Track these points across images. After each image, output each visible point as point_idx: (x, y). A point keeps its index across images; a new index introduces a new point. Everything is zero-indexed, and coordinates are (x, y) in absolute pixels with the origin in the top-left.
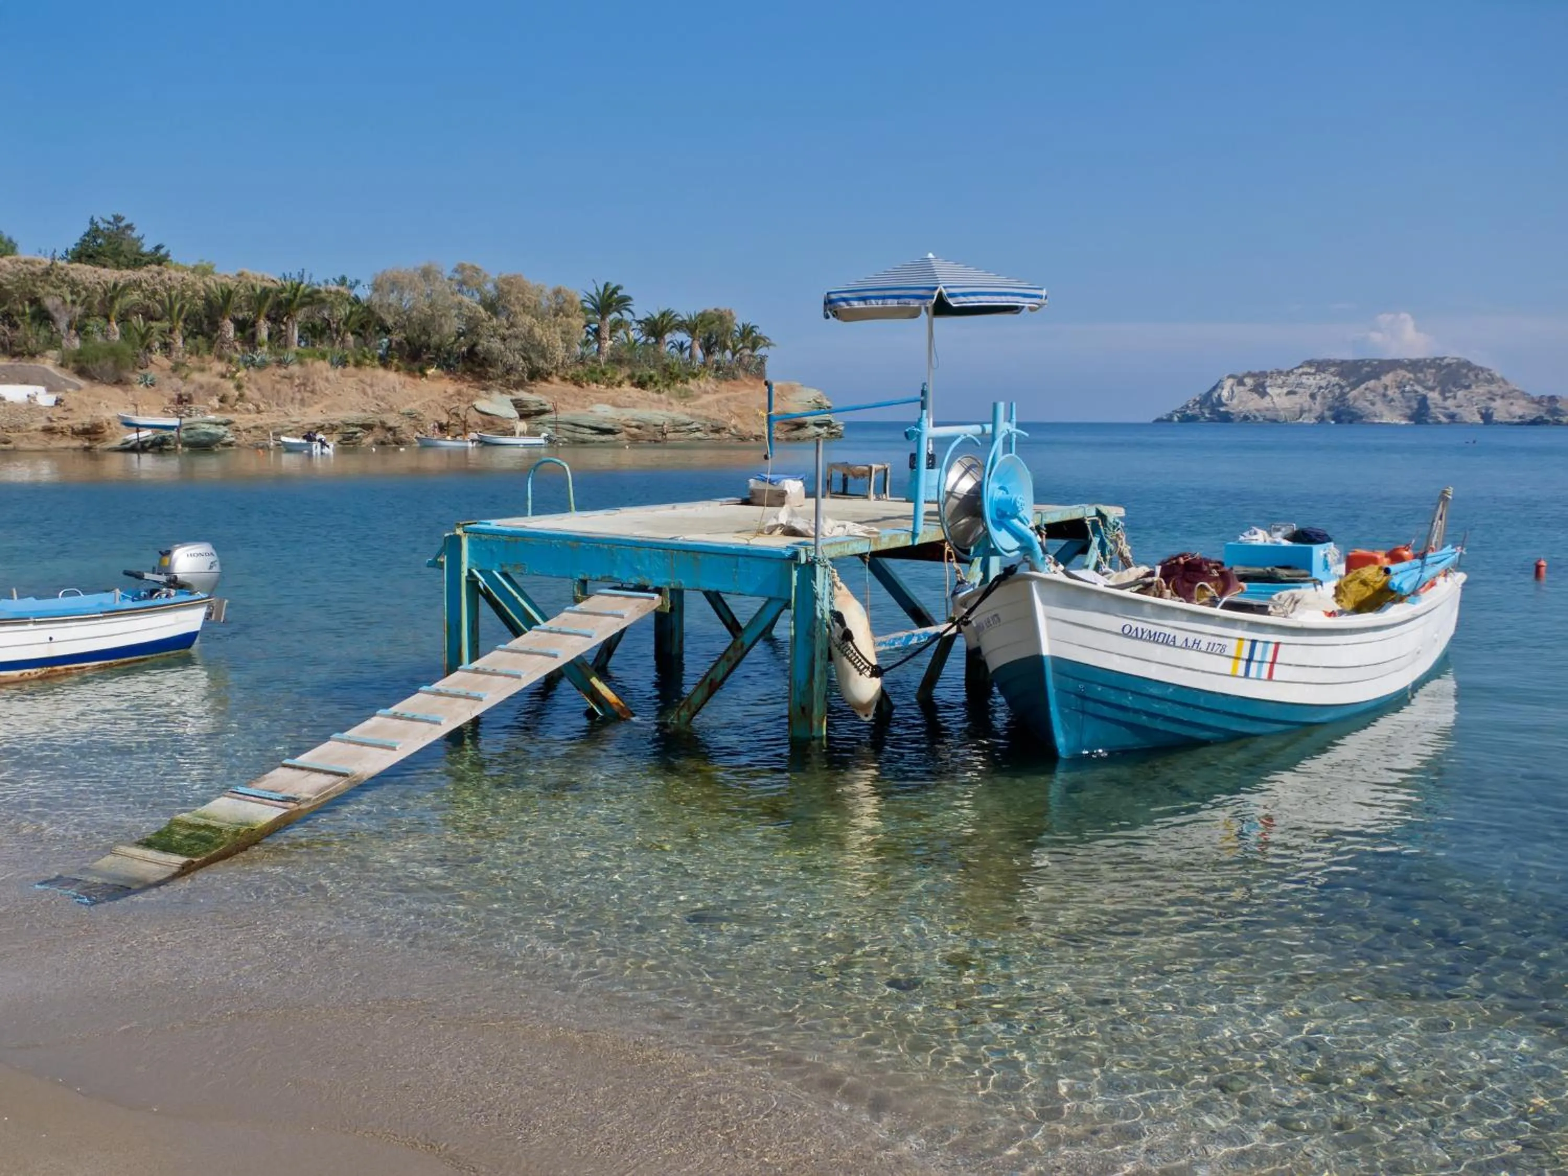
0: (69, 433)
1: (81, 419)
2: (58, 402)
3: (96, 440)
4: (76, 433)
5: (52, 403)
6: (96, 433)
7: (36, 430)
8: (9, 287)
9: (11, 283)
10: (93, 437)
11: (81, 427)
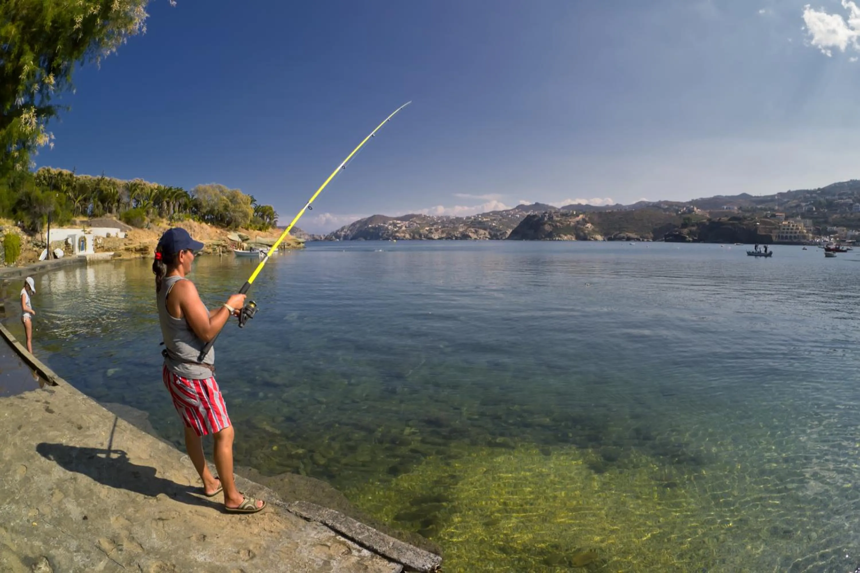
0: (134, 250)
1: (136, 245)
2: (126, 236)
3: (146, 253)
4: (137, 251)
5: (124, 237)
6: (145, 250)
7: (123, 249)
8: (88, 186)
9: (89, 184)
10: (144, 252)
11: (139, 248)
